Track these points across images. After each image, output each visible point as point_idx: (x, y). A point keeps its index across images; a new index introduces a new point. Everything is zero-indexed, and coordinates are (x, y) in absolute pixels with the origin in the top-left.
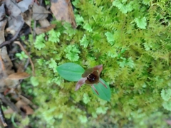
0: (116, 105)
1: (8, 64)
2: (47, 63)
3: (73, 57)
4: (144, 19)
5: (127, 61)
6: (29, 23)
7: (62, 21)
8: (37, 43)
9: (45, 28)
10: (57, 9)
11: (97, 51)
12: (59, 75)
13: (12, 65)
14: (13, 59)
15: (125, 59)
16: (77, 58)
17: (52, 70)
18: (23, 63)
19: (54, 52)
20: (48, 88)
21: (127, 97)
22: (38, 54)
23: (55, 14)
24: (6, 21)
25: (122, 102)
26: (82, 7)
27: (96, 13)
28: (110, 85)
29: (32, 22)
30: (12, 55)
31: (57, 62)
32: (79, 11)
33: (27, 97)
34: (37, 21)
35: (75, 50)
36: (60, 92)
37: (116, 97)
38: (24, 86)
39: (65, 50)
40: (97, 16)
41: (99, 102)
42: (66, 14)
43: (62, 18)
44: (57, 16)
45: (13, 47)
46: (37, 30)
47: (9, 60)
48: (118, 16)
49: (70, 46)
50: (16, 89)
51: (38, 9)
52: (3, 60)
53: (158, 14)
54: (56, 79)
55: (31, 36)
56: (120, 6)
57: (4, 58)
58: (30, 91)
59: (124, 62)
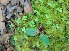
0: (52, 48)
1: (5, 31)
2: (21, 29)
3: (32, 25)
4: (61, 9)
5: (55, 26)
6: (15, 14)
7: (28, 13)
8: (18, 21)
9: (21, 15)
10: (26, 9)
11: (42, 23)
12: (26, 34)
13: (7, 31)
14: (7, 29)
15: (54, 25)
16: (34, 26)
17: (24, 32)
18: (11, 30)
19: (25, 25)
20: (21, 41)
21: (57, 43)
22: (18, 25)
23: (25, 11)
24: (6, 14)
25: (55, 46)
26: (36, 7)
27: (41, 8)
28: (49, 38)
29: (16, 14)
30: (7, 27)
31: (26, 28)
32: (34, 9)
33: (12, 46)
34: (18, 13)
35: (33, 23)
36: (27, 42)
37: (52, 44)
38: (11, 41)
39: (29, 23)
40: (42, 9)
41: (44, 47)
42: (30, 10)
43: (28, 12)
44: (26, 11)
45: (8, 24)
46: (18, 16)
47: (6, 29)
48: (50, 8)
49: (31, 22)
50: (7, 42)
51: (19, 8)
52: (3, 29)
53: (66, 6)
54: (25, 36)
55: (15, 19)
56: (51, 5)
57: (4, 28)
58: (13, 44)
59: (54, 26)
